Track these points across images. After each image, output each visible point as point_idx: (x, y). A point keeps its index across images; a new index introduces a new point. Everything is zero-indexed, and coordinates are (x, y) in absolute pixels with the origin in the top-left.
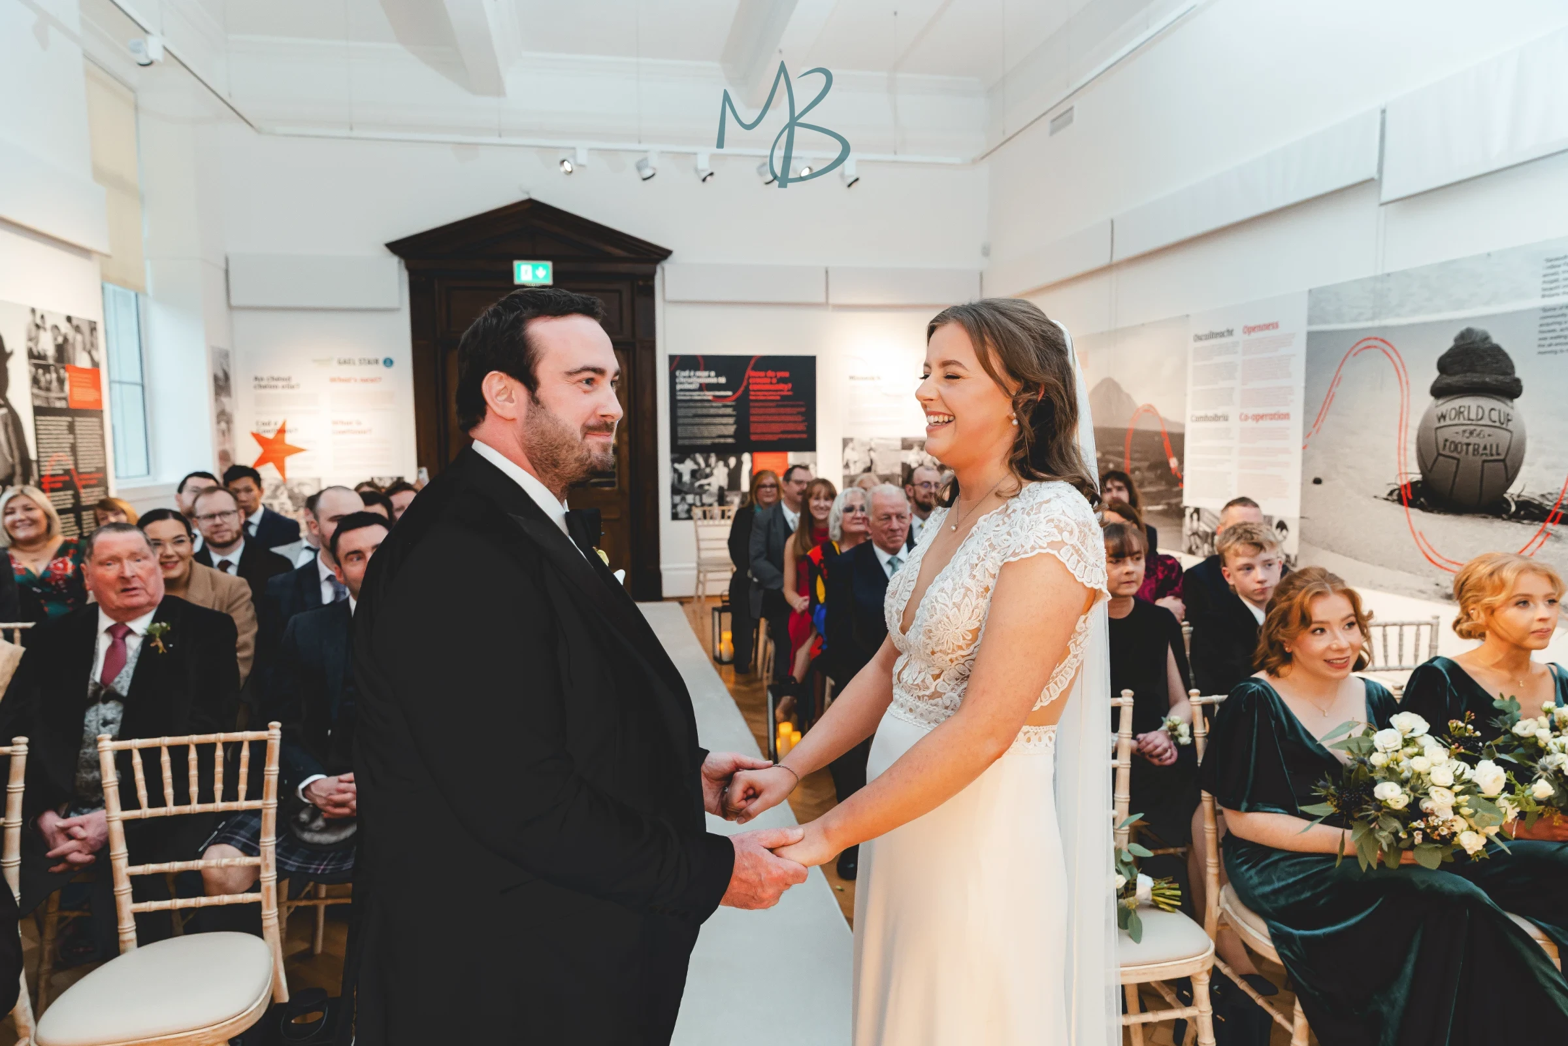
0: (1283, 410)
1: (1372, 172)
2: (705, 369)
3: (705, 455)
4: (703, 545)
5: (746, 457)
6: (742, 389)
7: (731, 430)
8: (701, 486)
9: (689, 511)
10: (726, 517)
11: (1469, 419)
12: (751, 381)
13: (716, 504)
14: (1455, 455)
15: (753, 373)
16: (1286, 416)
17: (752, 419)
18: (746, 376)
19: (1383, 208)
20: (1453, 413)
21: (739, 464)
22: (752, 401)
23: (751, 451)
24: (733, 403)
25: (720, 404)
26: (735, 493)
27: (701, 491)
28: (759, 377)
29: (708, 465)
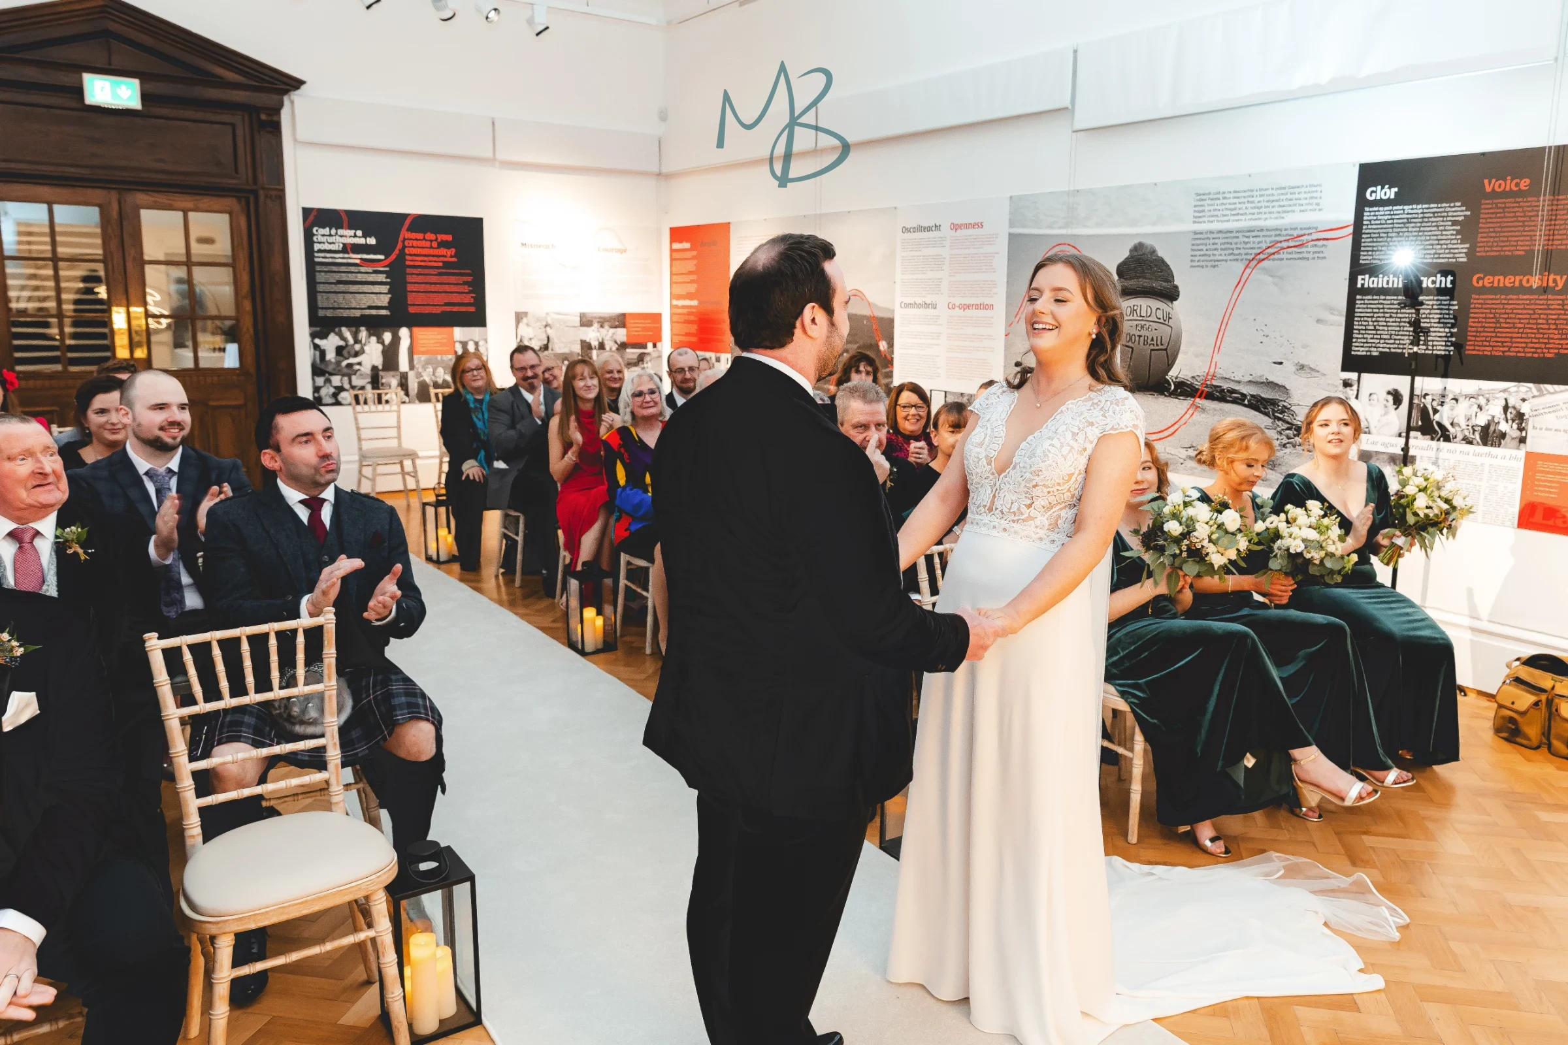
0: (987, 301)
1: (1066, 103)
2: (350, 228)
3: (354, 329)
4: (365, 434)
5: (404, 332)
6: (396, 252)
7: (385, 300)
8: (350, 366)
9: (335, 395)
10: (383, 401)
11: (1141, 316)
12: (406, 244)
13: (369, 387)
14: (1130, 344)
15: (408, 235)
16: (990, 307)
17: (410, 287)
18: (401, 238)
19: (1075, 134)
20: (1129, 309)
21: (396, 340)
22: (410, 267)
23: (410, 326)
24: (387, 269)
25: (370, 270)
26: (392, 373)
27: (350, 371)
28: (417, 240)
29: (357, 341)
